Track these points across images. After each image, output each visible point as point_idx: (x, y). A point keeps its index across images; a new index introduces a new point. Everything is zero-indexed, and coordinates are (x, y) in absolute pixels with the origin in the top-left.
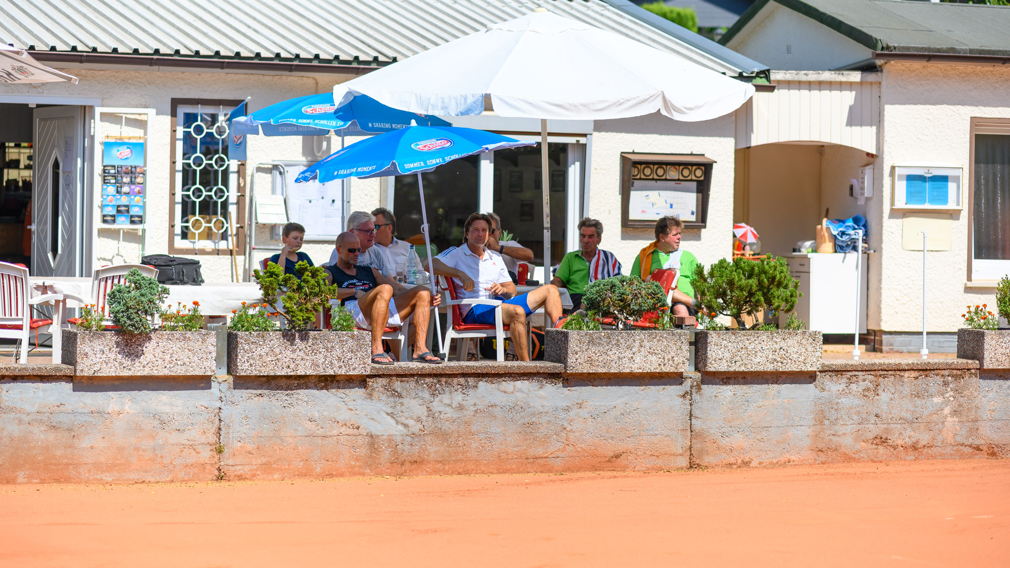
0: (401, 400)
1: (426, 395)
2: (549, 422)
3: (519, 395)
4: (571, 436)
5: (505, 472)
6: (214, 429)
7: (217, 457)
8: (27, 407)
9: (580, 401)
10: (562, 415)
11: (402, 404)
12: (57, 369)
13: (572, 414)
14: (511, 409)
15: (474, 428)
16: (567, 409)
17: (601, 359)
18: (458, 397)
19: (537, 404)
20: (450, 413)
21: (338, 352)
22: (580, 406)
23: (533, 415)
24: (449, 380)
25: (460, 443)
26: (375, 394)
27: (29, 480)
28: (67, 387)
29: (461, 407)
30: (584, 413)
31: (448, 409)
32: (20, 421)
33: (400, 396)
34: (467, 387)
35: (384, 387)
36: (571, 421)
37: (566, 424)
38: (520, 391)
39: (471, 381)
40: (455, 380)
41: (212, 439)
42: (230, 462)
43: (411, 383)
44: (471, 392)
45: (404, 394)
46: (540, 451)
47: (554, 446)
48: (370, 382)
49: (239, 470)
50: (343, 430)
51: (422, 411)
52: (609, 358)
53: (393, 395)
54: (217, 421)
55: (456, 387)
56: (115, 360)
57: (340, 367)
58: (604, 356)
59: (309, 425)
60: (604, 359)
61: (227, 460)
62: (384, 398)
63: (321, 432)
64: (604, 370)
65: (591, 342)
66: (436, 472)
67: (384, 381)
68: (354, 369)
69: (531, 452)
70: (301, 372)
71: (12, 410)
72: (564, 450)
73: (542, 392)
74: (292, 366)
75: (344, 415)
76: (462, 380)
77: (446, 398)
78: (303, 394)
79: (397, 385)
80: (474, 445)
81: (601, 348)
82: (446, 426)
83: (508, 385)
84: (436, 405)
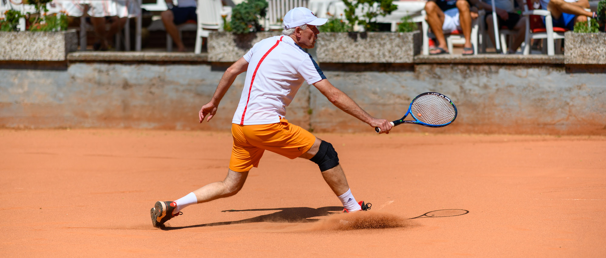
0: (440, 81)
1: (459, 77)
2: (555, 99)
3: (531, 79)
4: (574, 110)
5: (521, 133)
6: (306, 98)
7: (308, 116)
8: (182, 81)
9: (580, 84)
10: (566, 94)
11: (441, 84)
12: (198, 57)
13: (574, 93)
14: (525, 89)
15: (497, 101)
16: (569, 90)
17: (591, 54)
18: (484, 80)
19: (545, 86)
20: (477, 90)
21: (388, 46)
22: (580, 88)
23: (543, 93)
24: (477, 67)
25: (486, 112)
26: (421, 76)
27: (184, 128)
28: (207, 68)
29: (486, 87)
30: (583, 93)
31: (476, 88)
32: (177, 90)
33: (439, 78)
34: (490, 72)
35: (427, 71)
36: (572, 99)
37: (568, 100)
38: (532, 76)
39: (493, 68)
40: (481, 68)
41: (305, 104)
42: (318, 120)
43: (448, 69)
44: (494, 76)
45: (442, 76)
46: (548, 119)
47: (560, 116)
48: (418, 68)
49: (324, 126)
50: (398, 100)
51: (456, 89)
52: (597, 53)
53: (434, 77)
54: (307, 93)
55: (482, 72)
56: (233, 51)
57: (390, 57)
58: (593, 52)
59: (373, 97)
60: (593, 54)
61: (315, 119)
62: (427, 79)
63: (381, 101)
64: (594, 62)
65: (583, 41)
66: (468, 132)
67: (427, 67)
68: (401, 58)
69: (542, 120)
70: (362, 60)
71: (171, 83)
72: (568, 119)
73: (549, 77)
74: (356, 56)
75: (398, 90)
76: (486, 67)
77: (474, 80)
78: (368, 75)
79: (438, 70)
80: (497, 114)
81: (591, 46)
82: (475, 100)
83: (522, 72)
84: (467, 84)
